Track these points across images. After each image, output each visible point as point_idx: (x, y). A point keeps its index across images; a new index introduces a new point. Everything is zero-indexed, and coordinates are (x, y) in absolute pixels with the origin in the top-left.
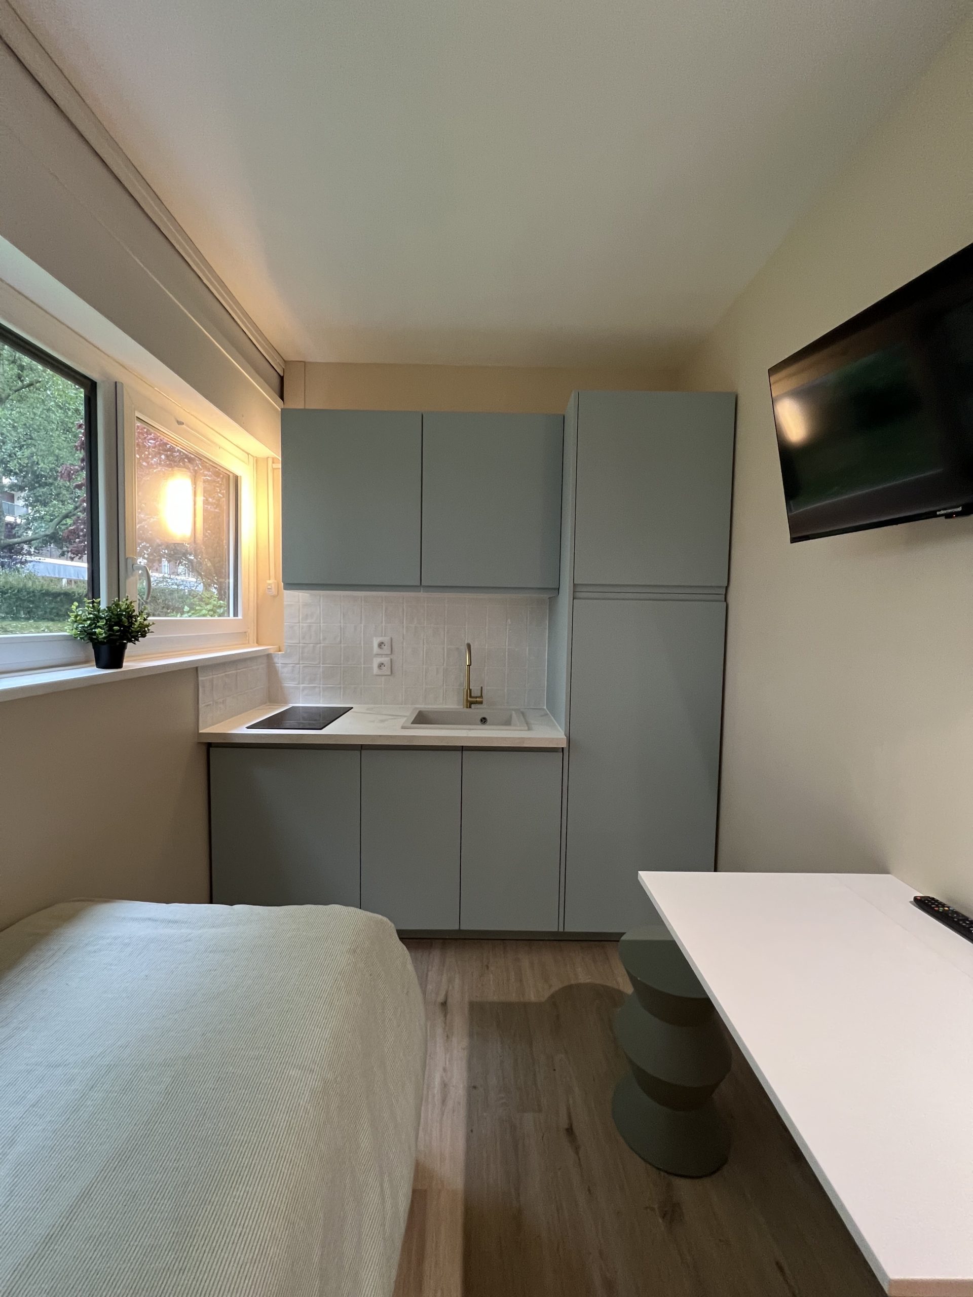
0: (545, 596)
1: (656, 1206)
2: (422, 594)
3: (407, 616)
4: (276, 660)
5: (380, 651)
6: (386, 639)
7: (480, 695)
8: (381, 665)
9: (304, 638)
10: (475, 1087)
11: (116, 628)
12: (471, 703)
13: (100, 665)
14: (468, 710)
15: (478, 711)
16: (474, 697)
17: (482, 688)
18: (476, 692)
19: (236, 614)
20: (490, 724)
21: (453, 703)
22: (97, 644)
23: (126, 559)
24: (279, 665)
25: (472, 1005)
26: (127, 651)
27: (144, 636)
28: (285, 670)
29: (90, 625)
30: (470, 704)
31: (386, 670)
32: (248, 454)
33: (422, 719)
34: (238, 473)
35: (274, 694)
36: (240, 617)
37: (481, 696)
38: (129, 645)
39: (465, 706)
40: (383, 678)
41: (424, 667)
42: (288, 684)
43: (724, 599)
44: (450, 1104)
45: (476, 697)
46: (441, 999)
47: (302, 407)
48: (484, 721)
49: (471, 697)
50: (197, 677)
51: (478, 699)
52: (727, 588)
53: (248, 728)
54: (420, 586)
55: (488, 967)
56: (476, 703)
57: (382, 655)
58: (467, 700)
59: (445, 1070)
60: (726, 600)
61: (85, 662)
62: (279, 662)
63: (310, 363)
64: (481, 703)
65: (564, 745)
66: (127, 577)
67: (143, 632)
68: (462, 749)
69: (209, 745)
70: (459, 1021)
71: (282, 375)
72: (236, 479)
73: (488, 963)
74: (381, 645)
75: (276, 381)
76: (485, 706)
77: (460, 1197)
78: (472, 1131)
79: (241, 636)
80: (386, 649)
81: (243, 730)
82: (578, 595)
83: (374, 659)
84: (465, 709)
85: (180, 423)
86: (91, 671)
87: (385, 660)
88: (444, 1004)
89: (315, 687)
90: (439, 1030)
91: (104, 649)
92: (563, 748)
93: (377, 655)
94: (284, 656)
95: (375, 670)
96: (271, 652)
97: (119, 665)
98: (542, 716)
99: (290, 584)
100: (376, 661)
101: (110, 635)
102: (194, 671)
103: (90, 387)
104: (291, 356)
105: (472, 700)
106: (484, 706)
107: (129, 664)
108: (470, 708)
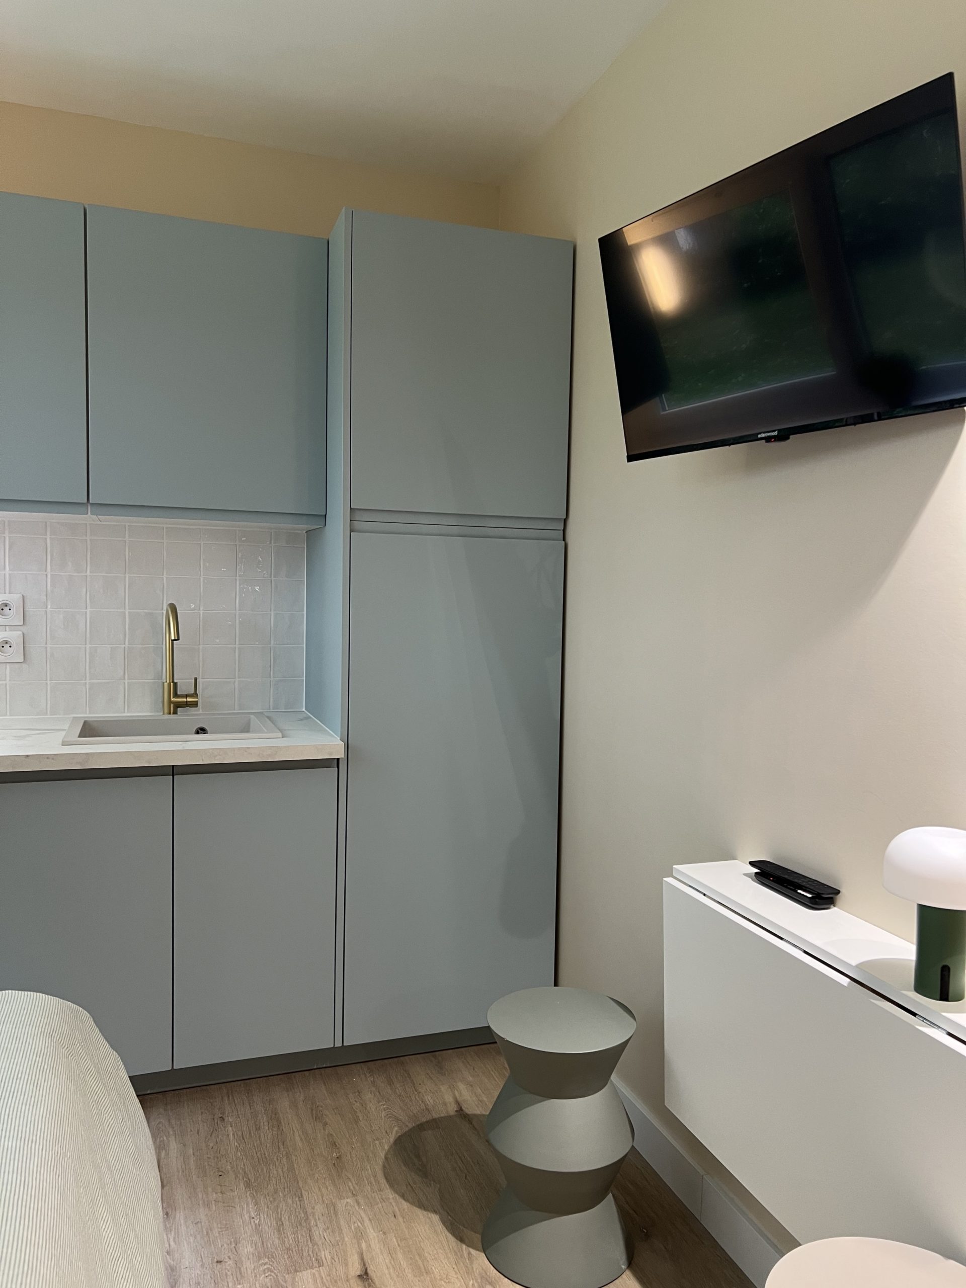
0: (302, 527)
3: (52, 555)
5: (2, 620)
6: (13, 599)
7: (193, 692)
8: (3, 645)
12: (178, 706)
14: (172, 716)
15: (190, 717)
16: (181, 696)
17: (196, 679)
18: (185, 686)
20: (214, 733)
30: (175, 708)
31: (14, 654)
37: (195, 695)
39: (166, 711)
40: (8, 668)
41: (88, 646)
43: (562, 539)
45: (186, 696)
48: (201, 731)
49: (176, 695)
51: (189, 699)
52: (565, 521)
54: (87, 504)
55: (222, 1119)
56: (187, 705)
57: (5, 626)
58: (170, 702)
60: (564, 539)
64: (195, 704)
65: (340, 754)
68: (174, 771)
73: (223, 1113)
74: (3, 609)
76: (201, 712)
80: (13, 616)
82: (357, 525)
84: (167, 717)
87: (12, 635)
92: (338, 759)
98: (301, 720)
105: (179, 701)
106: (199, 710)
108: (175, 713)
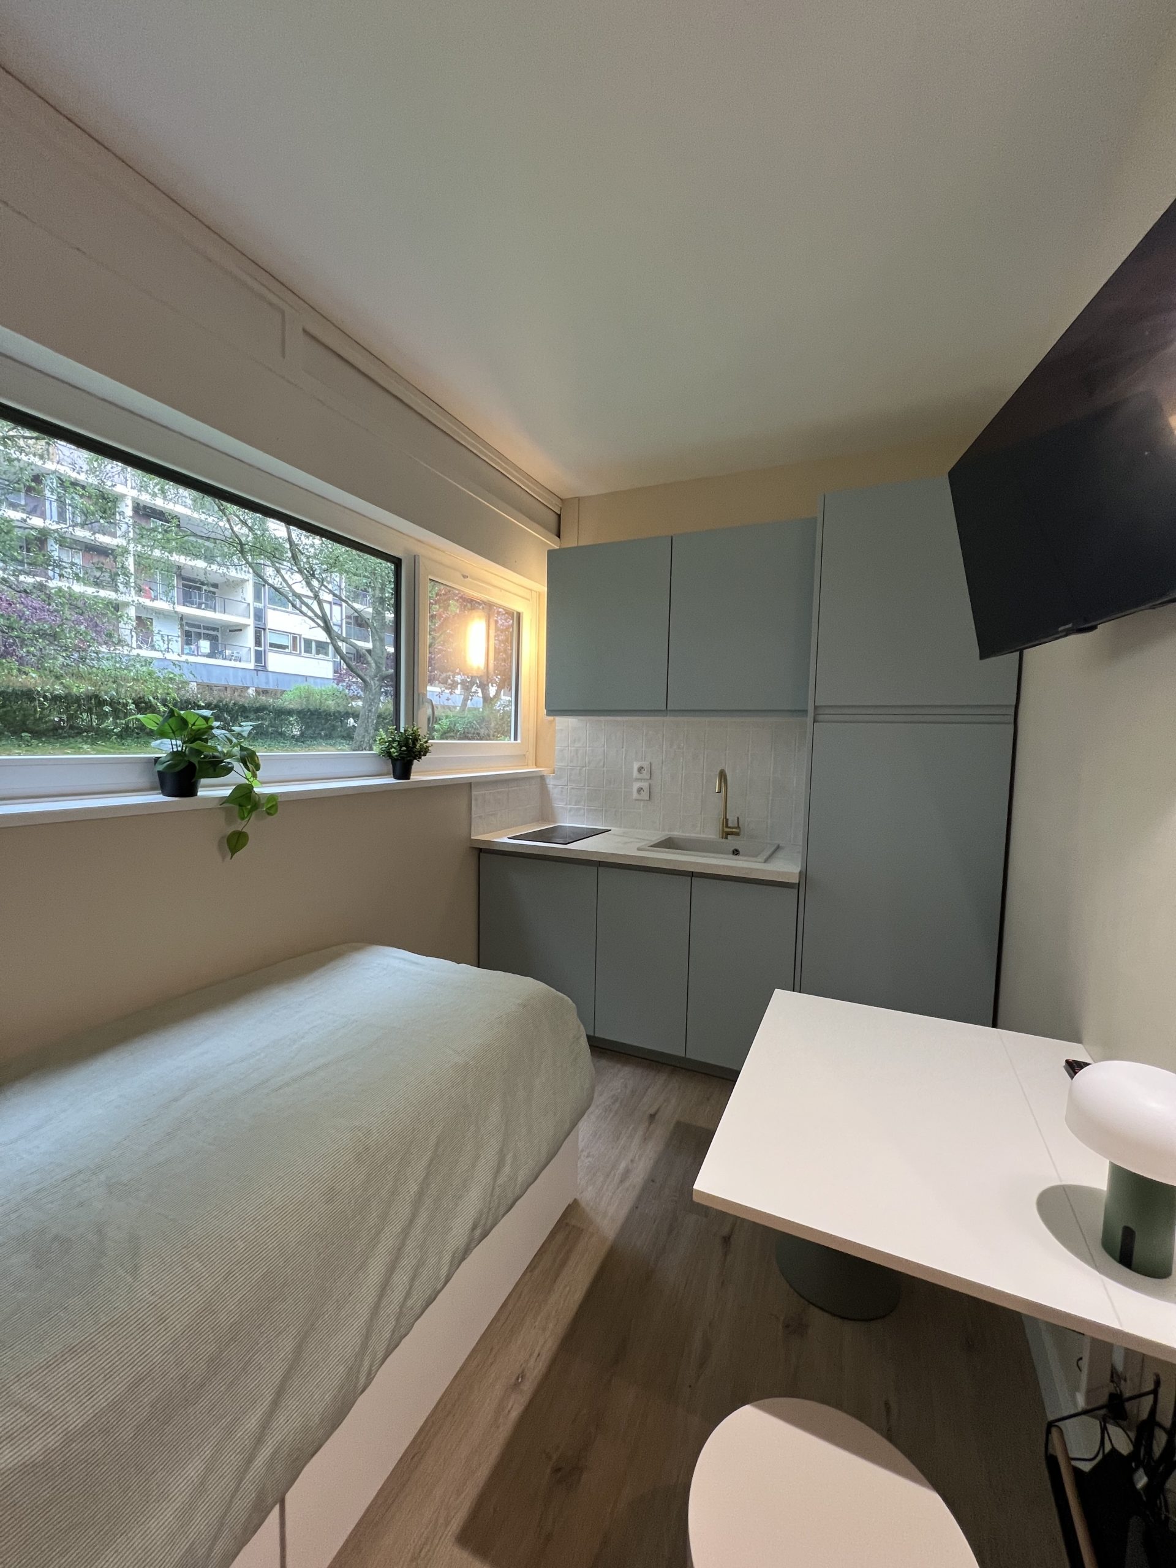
1: (782, 1318)
2: (669, 719)
3: (666, 741)
4: (548, 781)
5: (639, 776)
6: (646, 764)
7: (736, 826)
8: (640, 790)
9: (571, 762)
10: (653, 1181)
11: (404, 748)
12: (728, 834)
13: (396, 777)
14: (724, 840)
15: (733, 842)
16: (730, 828)
17: (738, 818)
18: (732, 822)
19: (516, 739)
20: (742, 855)
21: (711, 833)
22: (394, 761)
23: (419, 695)
24: (550, 786)
25: (678, 1124)
26: (413, 767)
27: (425, 755)
28: (556, 791)
29: (388, 746)
30: (726, 835)
31: (645, 795)
32: (531, 590)
33: (668, 844)
34: (520, 610)
35: (545, 811)
36: (519, 741)
37: (738, 827)
38: (415, 761)
39: (721, 836)
40: (642, 803)
41: (683, 793)
42: (558, 805)
43: (1011, 721)
44: (627, 1184)
45: (733, 828)
46: (652, 1111)
47: (575, 544)
48: (736, 852)
49: (727, 826)
50: (471, 791)
51: (734, 830)
52: (1016, 707)
53: (509, 838)
54: (665, 711)
56: (732, 833)
57: (641, 779)
58: (724, 830)
59: (632, 1161)
60: (1014, 722)
61: (387, 774)
62: (551, 782)
63: (584, 497)
64: (737, 834)
65: (796, 880)
66: (419, 709)
67: (424, 751)
68: (692, 875)
69: (480, 850)
70: (661, 1133)
71: (559, 513)
72: (519, 615)
74: (640, 769)
75: (553, 519)
76: (740, 838)
77: (608, 1244)
78: (637, 1208)
79: (522, 758)
80: (645, 774)
81: (506, 840)
82: (821, 718)
83: (634, 783)
84: (721, 841)
85: (465, 577)
86: (390, 780)
87: (645, 785)
88: (652, 1117)
89: (580, 809)
90: (640, 1133)
91: (398, 764)
92: (797, 884)
93: (637, 780)
94: (554, 778)
95: (635, 795)
96: (545, 773)
97: (408, 778)
99: (552, 711)
100: (636, 786)
101: (400, 754)
102: (467, 787)
103: (397, 562)
104: (565, 495)
105: (729, 830)
107: (415, 777)
108: (726, 838)
